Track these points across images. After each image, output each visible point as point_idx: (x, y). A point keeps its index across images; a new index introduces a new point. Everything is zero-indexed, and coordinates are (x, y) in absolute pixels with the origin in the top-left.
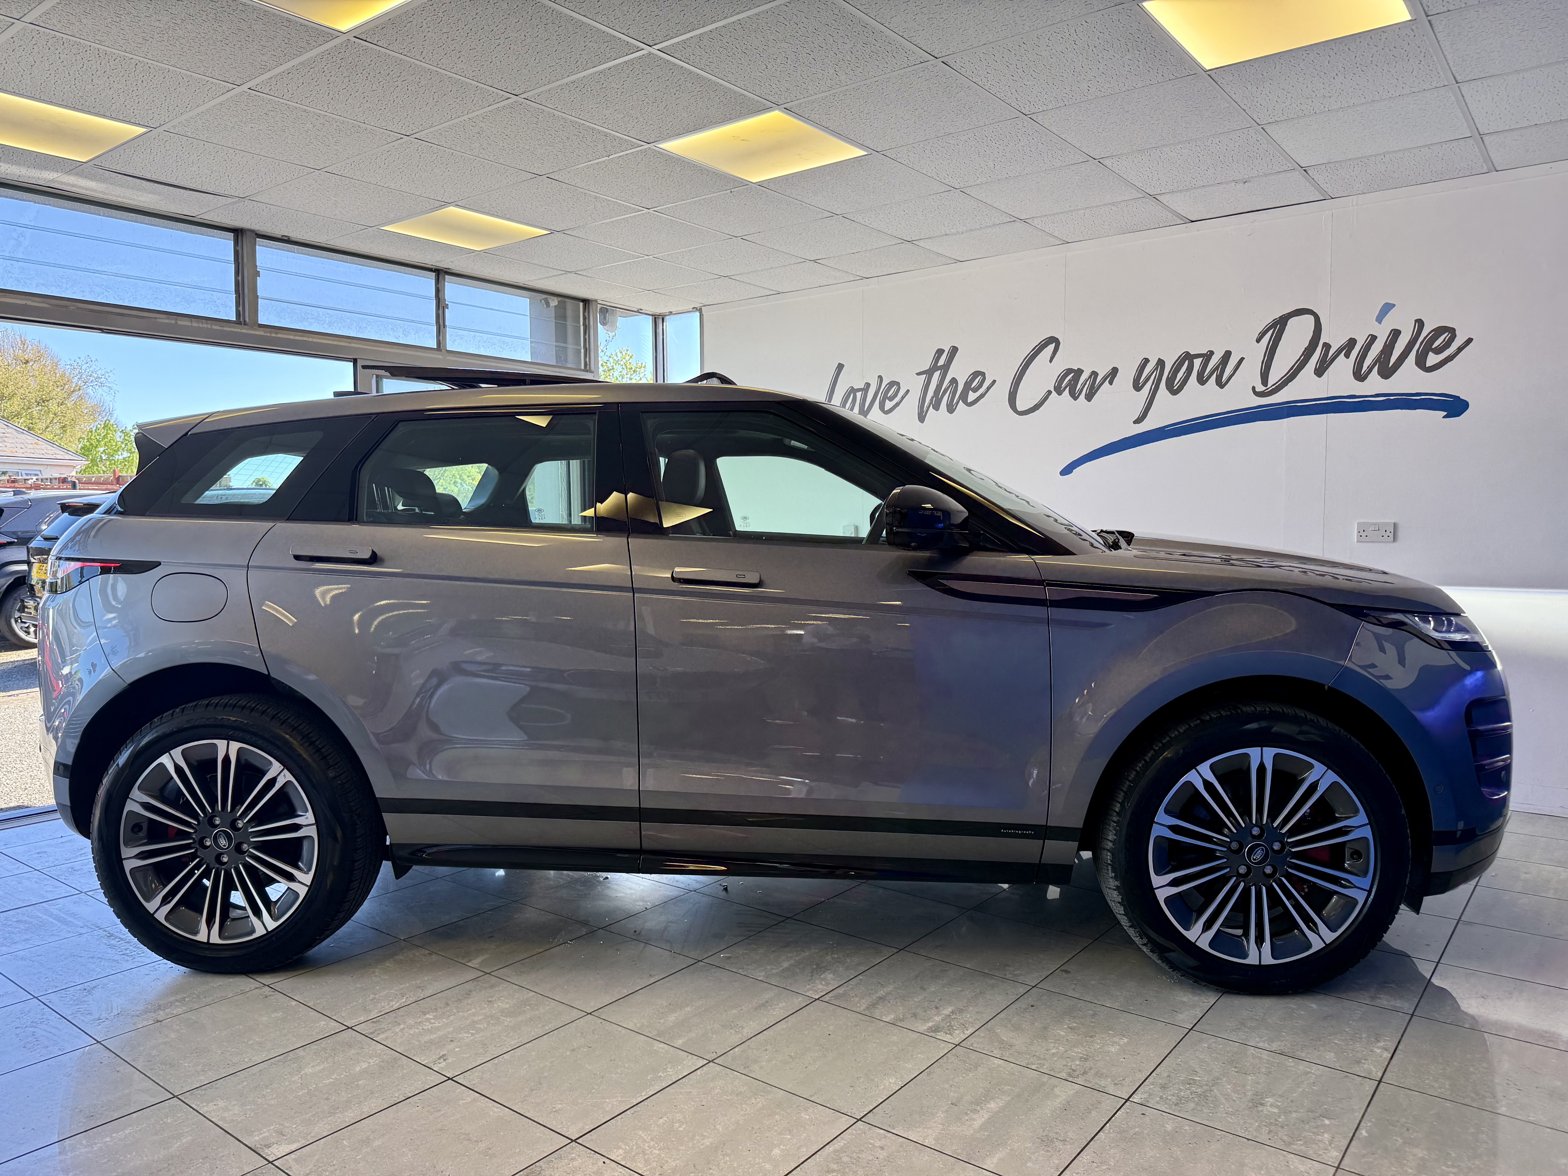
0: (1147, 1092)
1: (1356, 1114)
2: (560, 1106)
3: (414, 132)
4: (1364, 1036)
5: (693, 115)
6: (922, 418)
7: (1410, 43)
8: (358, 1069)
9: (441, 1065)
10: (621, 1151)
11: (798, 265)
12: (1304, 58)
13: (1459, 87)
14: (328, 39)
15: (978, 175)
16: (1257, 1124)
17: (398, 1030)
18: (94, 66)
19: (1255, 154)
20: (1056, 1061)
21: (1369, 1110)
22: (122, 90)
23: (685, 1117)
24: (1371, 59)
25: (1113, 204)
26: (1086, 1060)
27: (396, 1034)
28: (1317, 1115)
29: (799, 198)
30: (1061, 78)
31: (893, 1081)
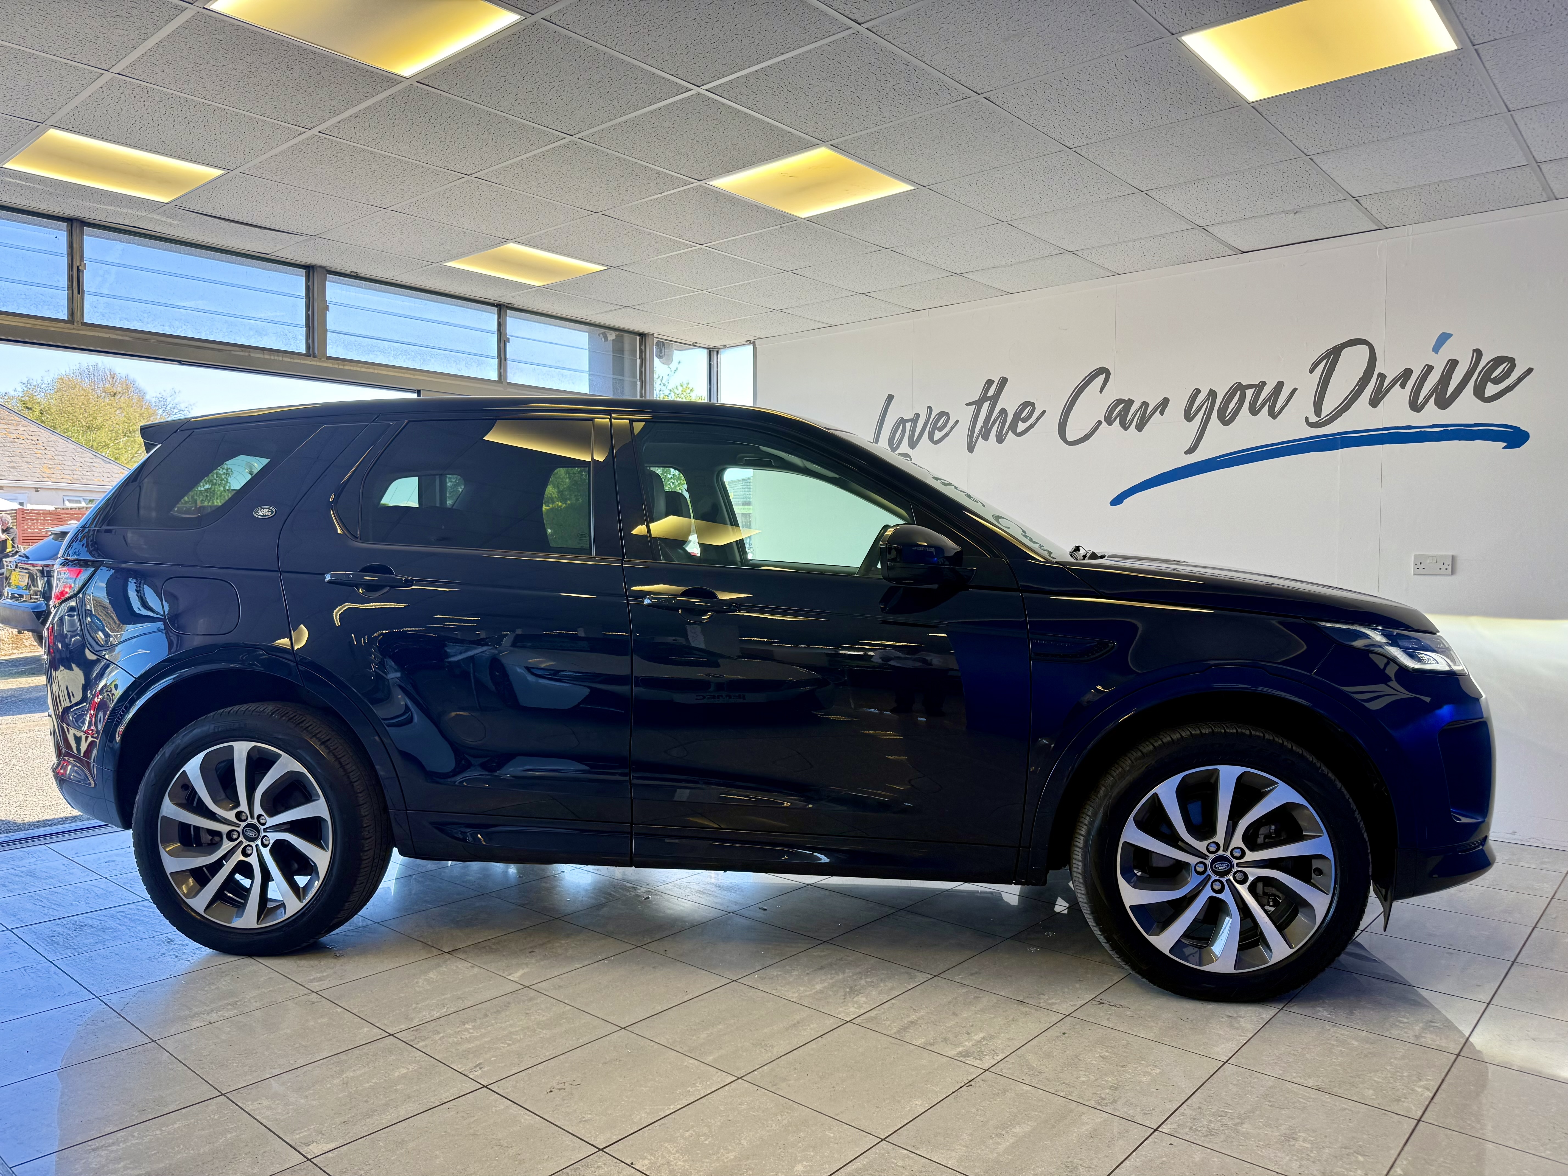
0: (1176, 1123)
1: (1392, 1152)
2: (589, 1116)
3: (475, 171)
4: (1405, 1074)
5: (742, 153)
6: (971, 449)
7: (1458, 72)
8: (397, 1074)
9: (477, 1073)
10: (646, 1162)
11: (849, 298)
12: (1349, 88)
13: (1511, 115)
14: (393, 84)
15: (1025, 208)
16: (1288, 1158)
17: (437, 1038)
18: (176, 113)
19: (1305, 184)
20: (1085, 1089)
21: (1406, 1149)
22: (202, 135)
23: (710, 1131)
24: (1418, 88)
25: (1162, 236)
26: (1116, 1089)
27: (436, 1042)
28: (1352, 1151)
29: (847, 232)
30: (1104, 112)
31: (919, 1103)
